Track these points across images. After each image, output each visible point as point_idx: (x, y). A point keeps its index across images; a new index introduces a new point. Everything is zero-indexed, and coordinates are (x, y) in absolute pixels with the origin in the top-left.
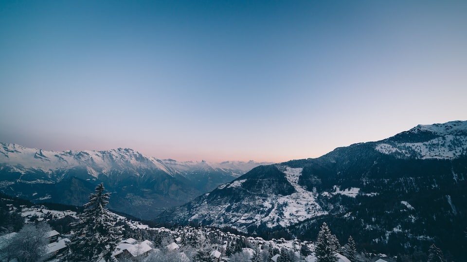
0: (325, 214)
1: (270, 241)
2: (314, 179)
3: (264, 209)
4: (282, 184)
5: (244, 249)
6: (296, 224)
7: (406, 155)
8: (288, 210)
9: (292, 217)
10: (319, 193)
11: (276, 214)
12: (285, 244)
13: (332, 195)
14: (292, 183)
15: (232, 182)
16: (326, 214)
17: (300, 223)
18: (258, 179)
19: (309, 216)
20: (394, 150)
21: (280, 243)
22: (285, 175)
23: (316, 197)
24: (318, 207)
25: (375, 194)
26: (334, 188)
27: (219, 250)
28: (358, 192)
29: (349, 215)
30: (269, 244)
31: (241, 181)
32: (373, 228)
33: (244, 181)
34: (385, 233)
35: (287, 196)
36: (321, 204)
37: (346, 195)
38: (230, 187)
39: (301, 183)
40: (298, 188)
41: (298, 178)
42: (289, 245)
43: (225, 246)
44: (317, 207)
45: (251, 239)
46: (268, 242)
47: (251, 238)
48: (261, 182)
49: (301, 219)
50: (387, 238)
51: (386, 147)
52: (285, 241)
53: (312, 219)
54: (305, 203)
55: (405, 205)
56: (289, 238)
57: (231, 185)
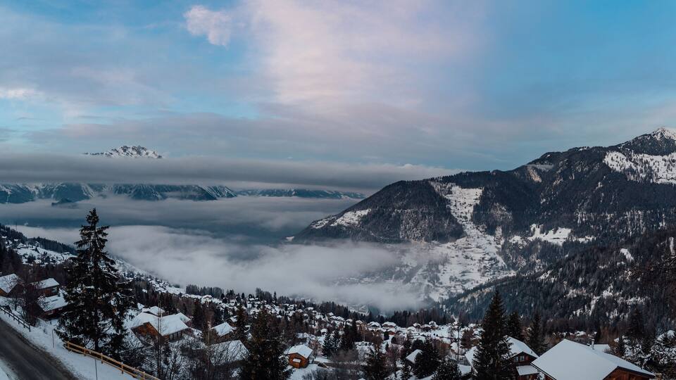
0: (510, 275)
1: (409, 328)
2: (499, 212)
3: (403, 269)
4: (441, 220)
5: (360, 343)
6: (460, 296)
7: (641, 175)
8: (448, 270)
9: (453, 283)
10: (505, 237)
11: (425, 278)
12: (437, 332)
13: (527, 241)
14: (459, 219)
15: (341, 215)
16: (512, 275)
17: (467, 292)
18: (394, 209)
19: (484, 281)
20: (628, 165)
21: (427, 330)
22: (449, 202)
23: (500, 246)
24: (502, 263)
25: (591, 239)
26: (532, 229)
27: (310, 345)
28: (566, 236)
29: (547, 276)
30: (408, 332)
31: (359, 213)
32: (577, 294)
33: (365, 213)
34: (590, 299)
35: (449, 244)
36: (506, 259)
37: (549, 241)
38: (336, 224)
39: (477, 219)
40: (470, 228)
41: (471, 209)
42: (442, 333)
43: (322, 339)
44: (500, 265)
45: (375, 326)
46: (405, 332)
47: (373, 323)
48: (399, 216)
49: (470, 286)
50: (593, 307)
51: (619, 160)
52: (437, 326)
53: (489, 285)
54: (478, 256)
55: (625, 254)
56: (443, 321)
57: (339, 221)
